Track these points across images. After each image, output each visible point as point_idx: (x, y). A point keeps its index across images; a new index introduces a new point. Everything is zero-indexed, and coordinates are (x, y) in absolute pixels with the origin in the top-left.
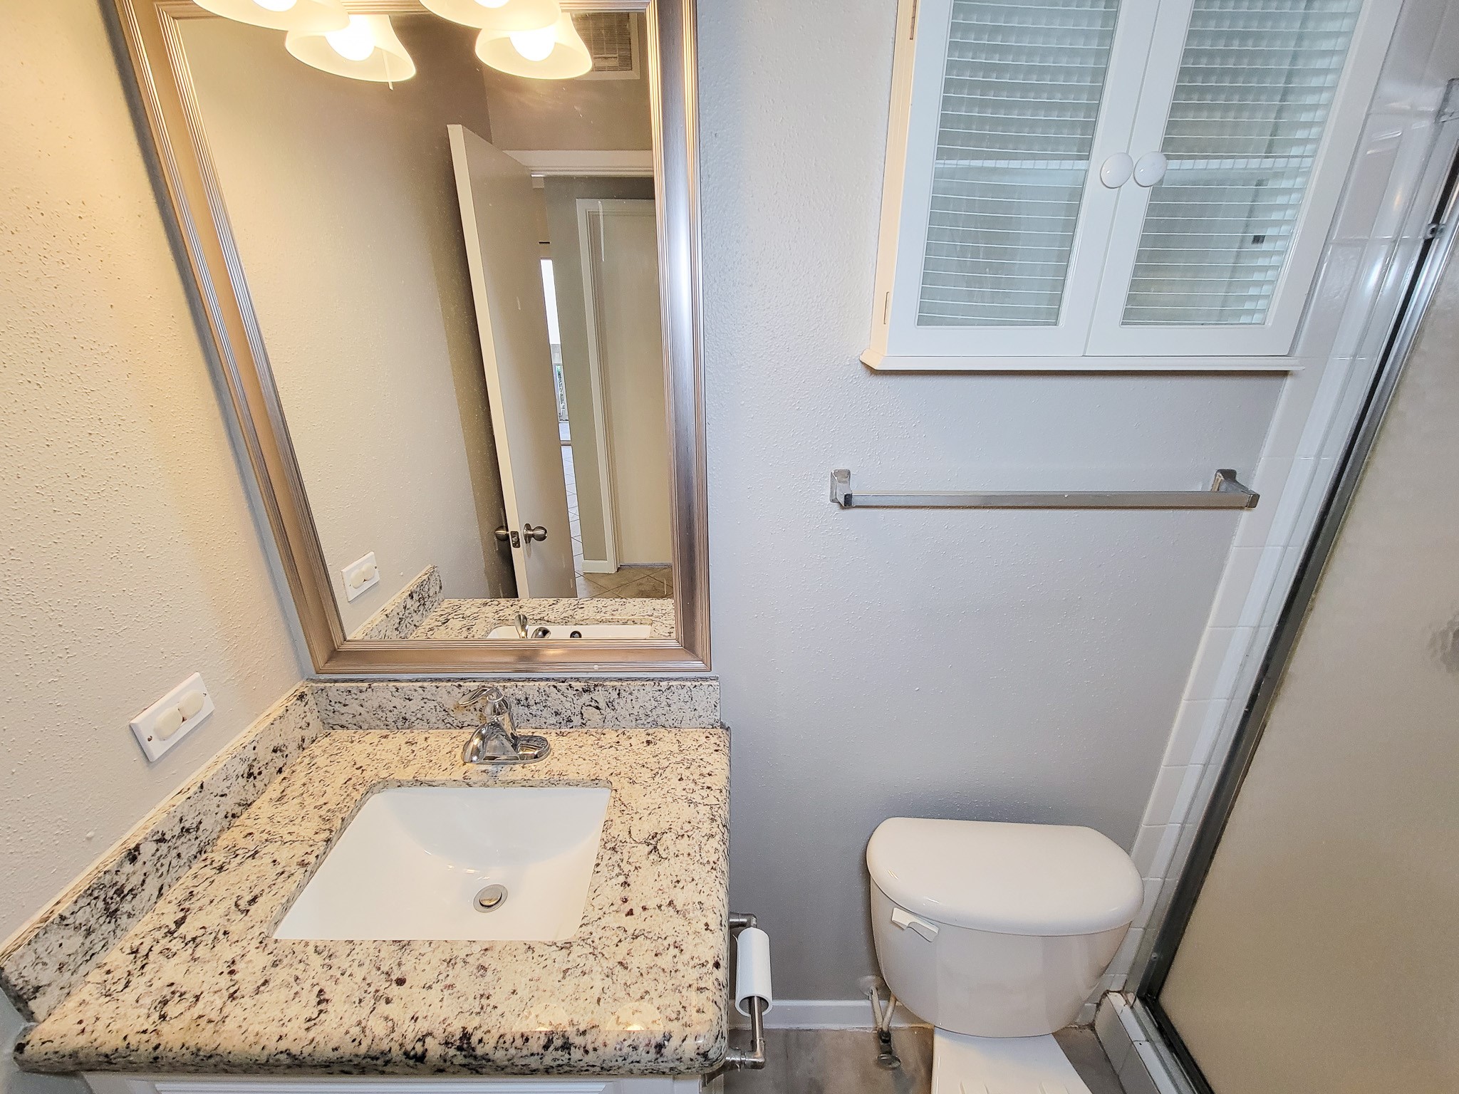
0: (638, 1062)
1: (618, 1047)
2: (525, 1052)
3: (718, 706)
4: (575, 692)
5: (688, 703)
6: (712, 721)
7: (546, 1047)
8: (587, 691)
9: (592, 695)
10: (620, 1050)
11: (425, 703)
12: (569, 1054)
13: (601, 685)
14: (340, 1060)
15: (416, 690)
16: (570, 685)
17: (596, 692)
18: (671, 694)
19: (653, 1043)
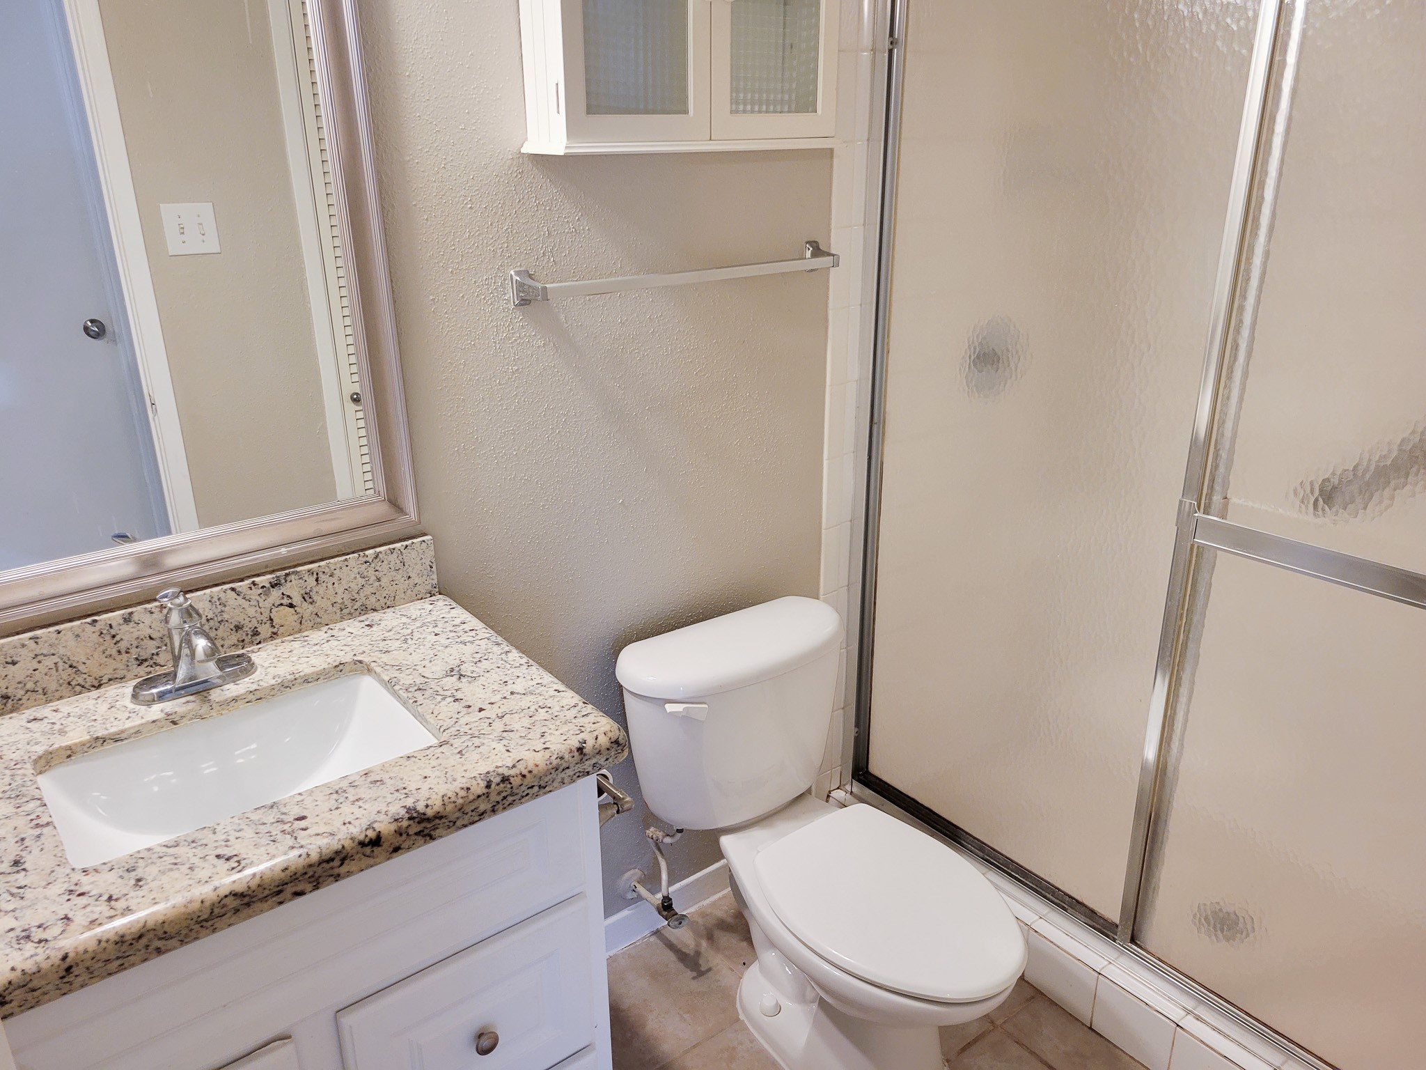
0: (568, 768)
1: (548, 763)
2: (471, 797)
3: (434, 567)
4: (261, 591)
5: (400, 571)
6: (429, 587)
7: (488, 787)
8: (276, 585)
9: (283, 589)
10: (551, 763)
11: (39, 662)
12: (510, 783)
13: (293, 572)
14: (294, 877)
15: (23, 646)
16: (254, 583)
17: (289, 584)
18: (380, 563)
19: (574, 749)
